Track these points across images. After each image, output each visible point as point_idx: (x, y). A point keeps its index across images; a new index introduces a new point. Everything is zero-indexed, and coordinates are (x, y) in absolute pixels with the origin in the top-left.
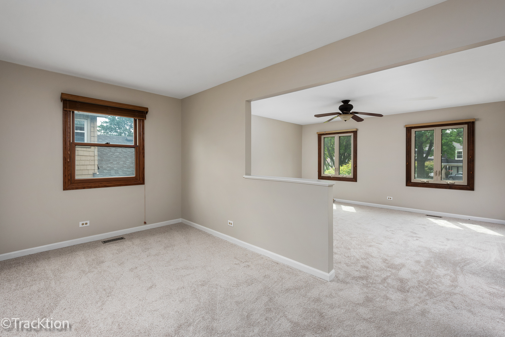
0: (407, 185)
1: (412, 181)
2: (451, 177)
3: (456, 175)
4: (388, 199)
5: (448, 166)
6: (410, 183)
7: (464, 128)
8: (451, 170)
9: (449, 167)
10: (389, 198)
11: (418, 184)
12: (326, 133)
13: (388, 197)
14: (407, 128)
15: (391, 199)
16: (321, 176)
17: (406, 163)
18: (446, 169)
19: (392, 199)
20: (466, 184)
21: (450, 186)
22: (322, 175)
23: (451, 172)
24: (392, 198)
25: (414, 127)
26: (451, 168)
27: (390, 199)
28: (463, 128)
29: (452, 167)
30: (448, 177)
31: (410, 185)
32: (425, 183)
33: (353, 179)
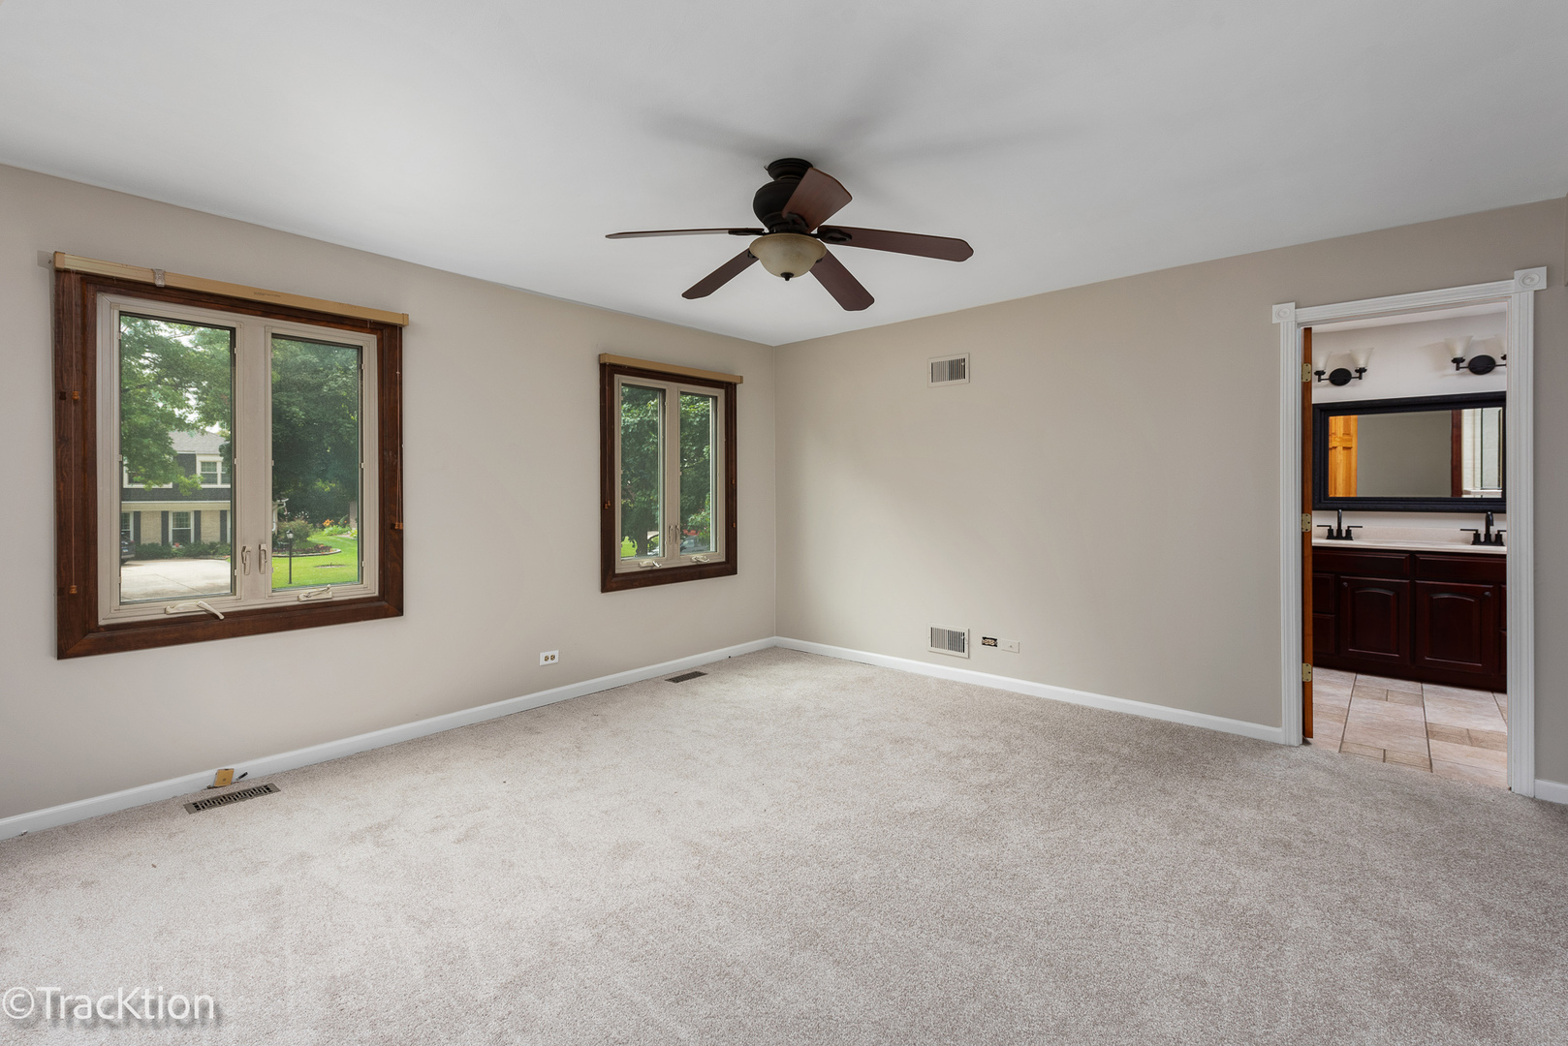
1: (617, 572)
6: (615, 579)
11: (633, 577)
13: (543, 655)
14: (603, 365)
17: (603, 503)
20: (724, 559)
22: (112, 615)
31: (614, 585)
32: (651, 571)
33: (384, 603)
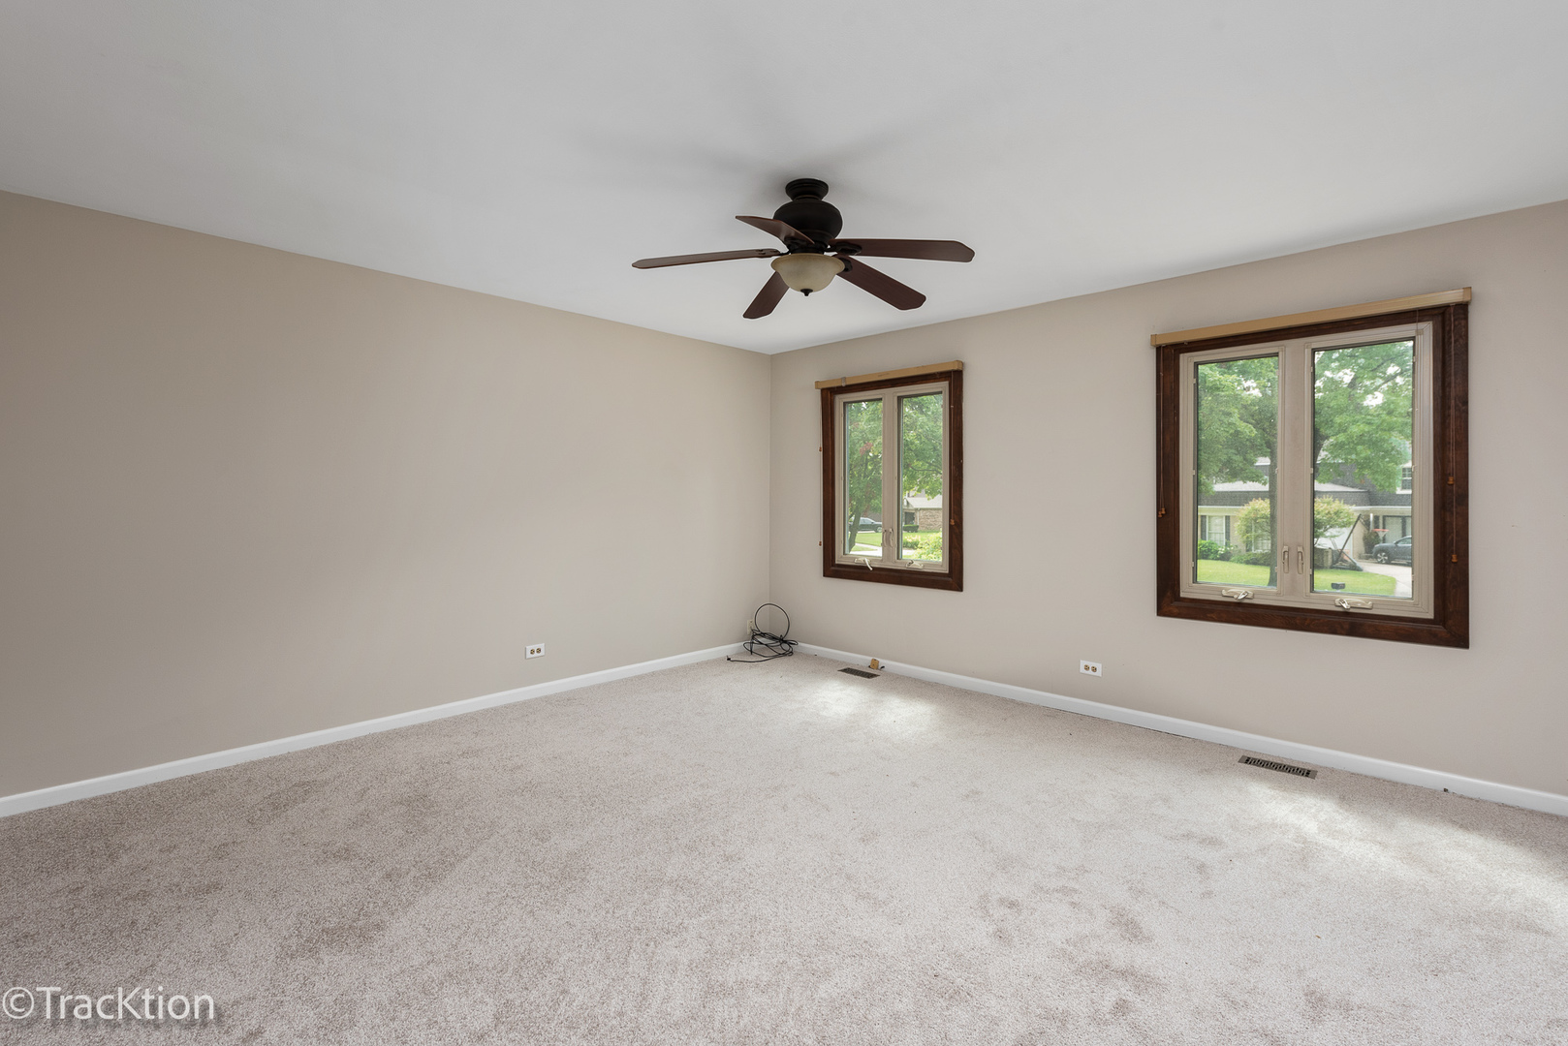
0: (1162, 611)
1: (1182, 595)
2: (1382, 550)
3: (1397, 543)
4: (1082, 670)
5: (1372, 515)
6: (1176, 604)
7: (1419, 339)
8: (1384, 528)
9: (1376, 518)
10: (1087, 668)
11: (1207, 607)
12: (849, 383)
13: (1083, 663)
14: (1159, 349)
15: (1094, 669)
16: (834, 564)
17: (1158, 510)
18: (1367, 524)
19: (1099, 673)
20: (1430, 615)
21: (1350, 619)
22: (840, 559)
23: (1381, 535)
24: (1099, 666)
25: (1190, 343)
26: (1381, 521)
27: (1090, 672)
28: (1413, 339)
29: (1384, 517)
30: (1374, 550)
31: (1176, 611)
32: (1239, 604)
33: (950, 579)
